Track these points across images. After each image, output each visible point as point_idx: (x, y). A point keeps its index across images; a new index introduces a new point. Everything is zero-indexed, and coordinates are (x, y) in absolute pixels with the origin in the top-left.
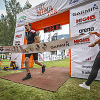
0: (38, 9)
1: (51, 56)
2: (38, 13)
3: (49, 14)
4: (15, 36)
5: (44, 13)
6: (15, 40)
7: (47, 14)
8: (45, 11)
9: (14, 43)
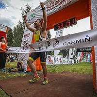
0: (49, 3)
1: (62, 59)
2: (48, 8)
3: (61, 5)
4: (24, 35)
5: (54, 6)
6: (24, 39)
7: (58, 7)
8: (56, 4)
9: (22, 43)
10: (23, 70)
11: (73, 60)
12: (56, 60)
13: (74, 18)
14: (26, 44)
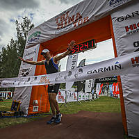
1: (76, 93)
5: (68, 24)
9: (20, 72)
11: (91, 95)
12: (68, 96)
13: (93, 40)
14: (27, 74)
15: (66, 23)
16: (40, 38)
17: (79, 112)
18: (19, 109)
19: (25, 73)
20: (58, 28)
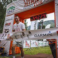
2: (25, 4)
4: (5, 24)
5: (30, 4)
8: (31, 2)
9: (4, 31)
10: (5, 54)
13: (45, 13)
14: (8, 32)
15: (29, 3)
16: (15, 11)
17: (38, 54)
18: (4, 52)
19: (6, 31)
20: (25, 6)
